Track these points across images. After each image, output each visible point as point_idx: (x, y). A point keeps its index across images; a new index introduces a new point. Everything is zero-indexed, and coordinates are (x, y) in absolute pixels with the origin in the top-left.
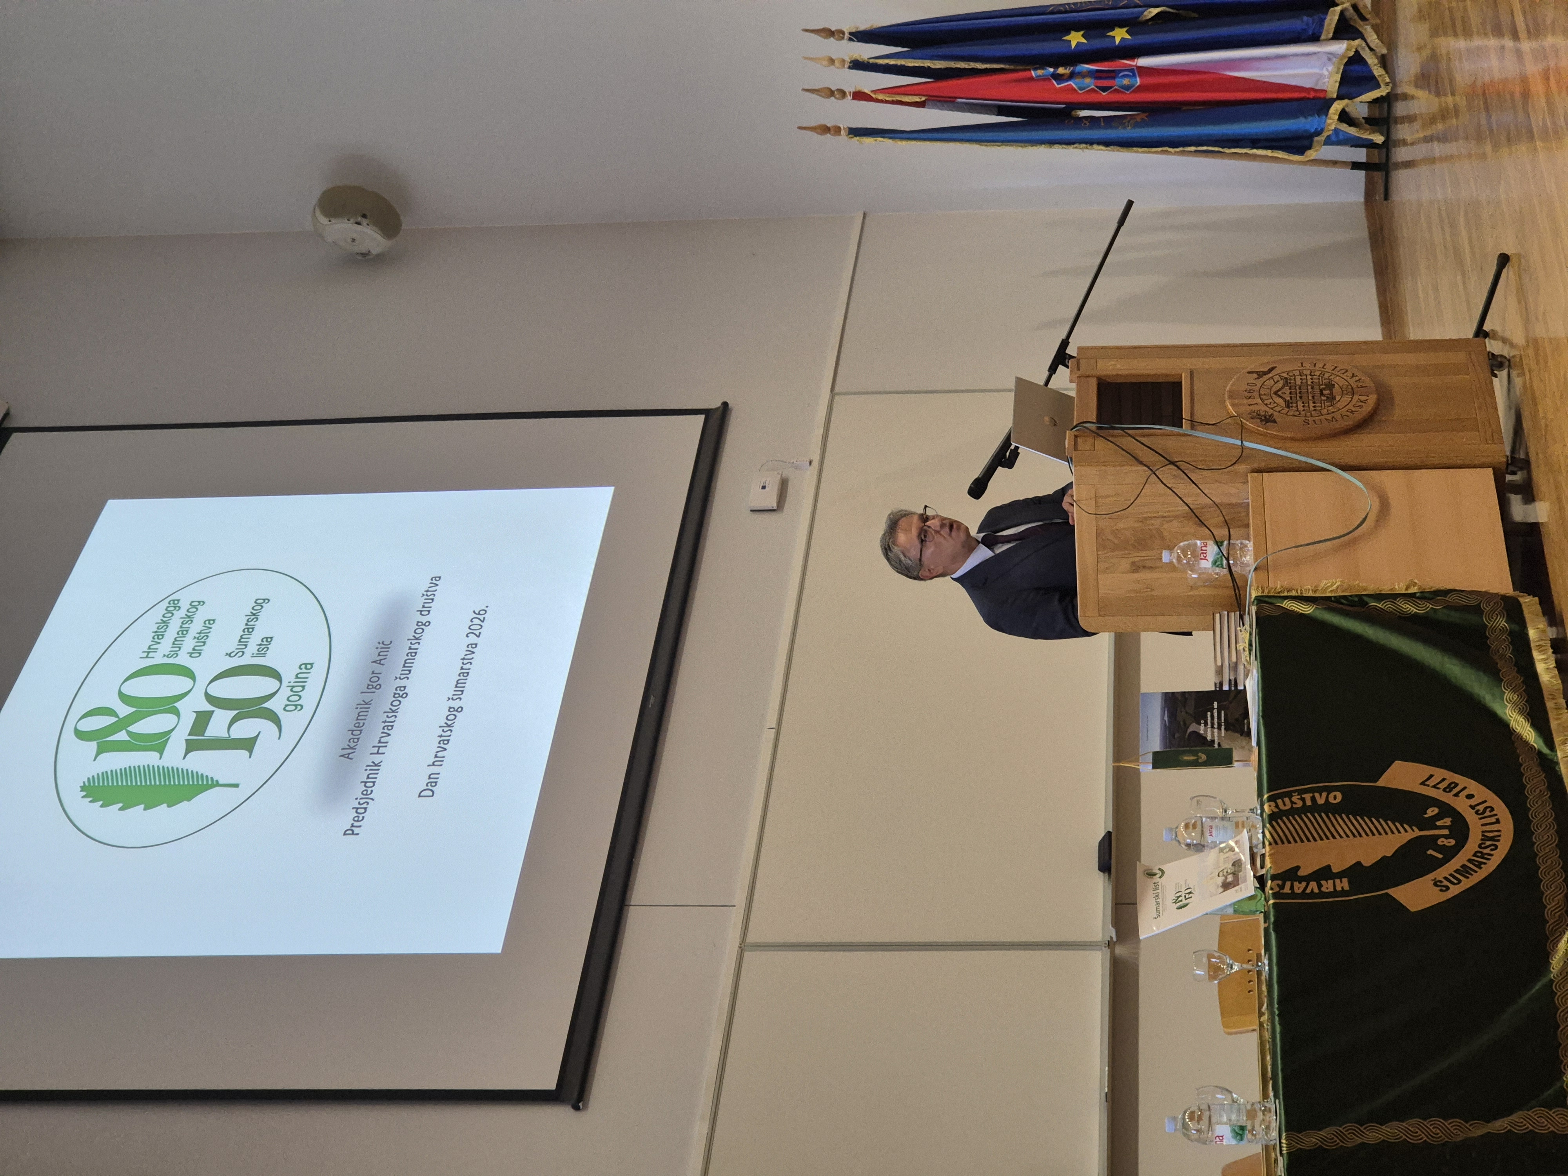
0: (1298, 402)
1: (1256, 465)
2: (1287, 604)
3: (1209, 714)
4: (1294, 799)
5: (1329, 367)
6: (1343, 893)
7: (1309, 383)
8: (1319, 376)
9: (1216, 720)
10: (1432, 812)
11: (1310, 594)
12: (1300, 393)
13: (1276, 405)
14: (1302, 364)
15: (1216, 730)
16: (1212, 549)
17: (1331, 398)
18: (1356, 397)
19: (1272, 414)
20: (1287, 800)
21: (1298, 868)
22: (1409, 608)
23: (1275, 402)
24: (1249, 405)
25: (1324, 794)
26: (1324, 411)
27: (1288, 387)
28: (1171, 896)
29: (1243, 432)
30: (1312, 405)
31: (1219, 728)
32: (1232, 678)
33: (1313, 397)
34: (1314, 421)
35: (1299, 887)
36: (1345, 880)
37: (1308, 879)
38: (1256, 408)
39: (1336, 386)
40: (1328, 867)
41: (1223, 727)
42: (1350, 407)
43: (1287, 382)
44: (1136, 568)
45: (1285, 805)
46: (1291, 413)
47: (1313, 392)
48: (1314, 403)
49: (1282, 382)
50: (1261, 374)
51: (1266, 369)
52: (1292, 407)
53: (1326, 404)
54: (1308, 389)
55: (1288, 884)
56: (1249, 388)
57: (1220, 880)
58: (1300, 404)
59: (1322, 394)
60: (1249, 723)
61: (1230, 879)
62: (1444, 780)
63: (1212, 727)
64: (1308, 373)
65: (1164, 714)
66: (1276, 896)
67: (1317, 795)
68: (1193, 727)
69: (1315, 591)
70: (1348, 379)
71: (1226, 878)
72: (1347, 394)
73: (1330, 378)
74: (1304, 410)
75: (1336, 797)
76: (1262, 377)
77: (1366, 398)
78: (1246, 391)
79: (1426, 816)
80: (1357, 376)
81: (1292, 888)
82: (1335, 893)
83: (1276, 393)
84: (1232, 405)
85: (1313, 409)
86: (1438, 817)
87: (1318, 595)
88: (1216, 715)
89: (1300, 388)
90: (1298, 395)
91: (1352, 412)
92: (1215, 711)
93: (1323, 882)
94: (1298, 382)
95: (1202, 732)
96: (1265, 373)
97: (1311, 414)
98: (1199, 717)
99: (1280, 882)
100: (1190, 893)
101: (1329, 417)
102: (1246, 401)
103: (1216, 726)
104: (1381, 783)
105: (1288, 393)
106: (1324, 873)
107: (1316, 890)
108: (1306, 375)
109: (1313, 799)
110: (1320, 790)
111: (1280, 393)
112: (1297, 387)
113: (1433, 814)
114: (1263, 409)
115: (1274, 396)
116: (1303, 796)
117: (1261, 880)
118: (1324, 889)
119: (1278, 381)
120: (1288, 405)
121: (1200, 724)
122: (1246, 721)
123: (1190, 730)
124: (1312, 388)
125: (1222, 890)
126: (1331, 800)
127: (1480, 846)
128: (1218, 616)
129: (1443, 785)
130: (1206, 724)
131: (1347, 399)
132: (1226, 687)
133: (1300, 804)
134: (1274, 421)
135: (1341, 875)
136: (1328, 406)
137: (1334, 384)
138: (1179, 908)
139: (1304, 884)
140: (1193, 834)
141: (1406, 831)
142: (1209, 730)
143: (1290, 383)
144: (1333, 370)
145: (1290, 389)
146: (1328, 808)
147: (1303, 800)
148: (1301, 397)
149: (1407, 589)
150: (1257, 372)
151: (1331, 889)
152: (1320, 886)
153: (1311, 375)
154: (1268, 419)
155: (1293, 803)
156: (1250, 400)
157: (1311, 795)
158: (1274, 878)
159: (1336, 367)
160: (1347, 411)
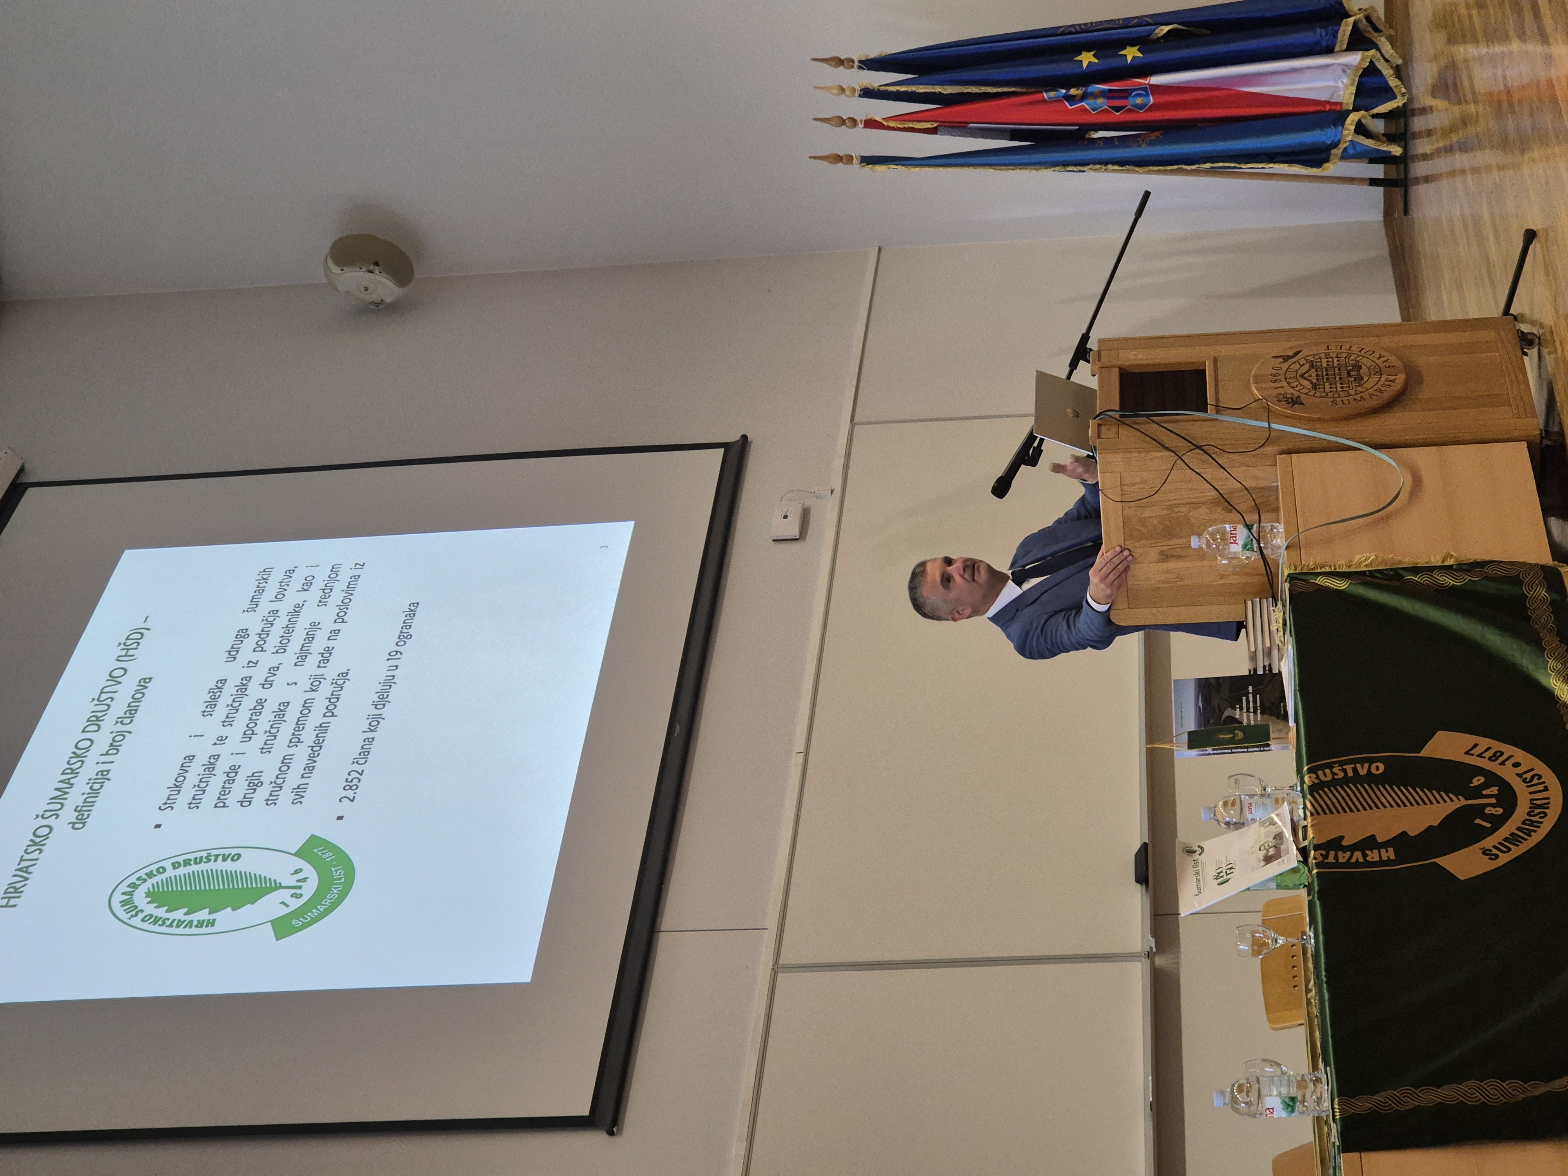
0: (1325, 384)
1: (1284, 447)
2: (1321, 581)
3: (1244, 698)
4: (1335, 770)
5: (1355, 349)
6: (1389, 862)
7: (1336, 365)
8: (1345, 358)
9: (1251, 704)
10: (1478, 781)
11: (1345, 569)
12: (1327, 375)
13: (1302, 387)
14: (1328, 347)
15: (1252, 715)
16: (1242, 533)
17: (1359, 379)
18: (1384, 377)
19: (1298, 397)
20: (1327, 771)
21: (1343, 837)
22: (1447, 580)
23: (1301, 385)
24: (1275, 388)
25: (1366, 765)
26: (1352, 392)
27: (1314, 370)
28: (1211, 871)
29: (1269, 414)
30: (1339, 385)
31: (1255, 712)
32: (1267, 664)
33: (1340, 378)
34: (1342, 401)
35: (1343, 857)
36: (1391, 850)
37: (1353, 848)
38: (1282, 391)
39: (1364, 367)
40: (1373, 837)
41: (1259, 711)
42: (1379, 386)
43: (1313, 364)
44: (1165, 557)
45: (1326, 776)
46: (1318, 394)
47: (1340, 374)
48: (1341, 384)
49: (1307, 366)
50: (1286, 358)
51: (1291, 354)
52: (1319, 388)
53: (1354, 385)
54: (1334, 371)
55: (1332, 853)
56: (1274, 372)
57: (1261, 854)
58: (1327, 385)
59: (1349, 375)
60: (1285, 706)
61: (1272, 852)
62: (1489, 748)
63: (1248, 711)
64: (1334, 355)
65: (1198, 699)
66: (1318, 865)
67: (1359, 766)
68: (1228, 712)
69: (1349, 566)
70: (1375, 360)
71: (1268, 851)
72: (1375, 374)
73: (1357, 359)
74: (1331, 392)
75: (1379, 768)
76: (1287, 361)
77: (1395, 377)
78: (1271, 375)
79: (1472, 785)
80: (1384, 356)
81: (1336, 857)
82: (1381, 863)
83: (1302, 376)
84: (1257, 389)
85: (1339, 389)
86: (1485, 786)
87: (1352, 570)
88: (1251, 699)
89: (1326, 370)
90: (1325, 377)
91: (1380, 391)
92: (1250, 695)
93: (1368, 852)
94: (1325, 365)
95: (1237, 716)
96: (1290, 357)
97: (1339, 394)
98: (1235, 701)
99: (1324, 852)
100: (1231, 868)
101: (1358, 397)
102: (1273, 385)
103: (1252, 710)
104: (1424, 753)
105: (1314, 375)
106: (1369, 843)
107: (1361, 860)
108: (1333, 358)
109: (1355, 770)
110: (1362, 761)
111: (1306, 375)
112: (1324, 370)
113: (1479, 783)
114: (1290, 392)
115: (1300, 378)
116: (1344, 767)
117: (1303, 852)
118: (1369, 859)
119: (1304, 364)
120: (1315, 387)
121: (1235, 709)
122: (1282, 704)
123: (1225, 715)
124: (1339, 370)
125: (1264, 863)
126: (1373, 770)
127: (1529, 814)
128: (1249, 603)
129: (1488, 754)
130: (1241, 709)
131: (1375, 379)
132: (1260, 672)
133: (1341, 775)
134: (1302, 404)
135: (1386, 845)
136: (1357, 387)
137: (1361, 366)
138: (1219, 884)
139: (1348, 854)
140: (1232, 812)
141: (1452, 800)
142: (1245, 714)
143: (1316, 365)
144: (1360, 351)
145: (1316, 371)
146: (1370, 778)
147: (1345, 771)
148: (1327, 379)
149: (1443, 562)
150: (1283, 356)
151: (1377, 859)
152: (1365, 856)
153: (1337, 357)
154: (1294, 402)
155: (1334, 774)
156: (1276, 383)
157: (1353, 766)
158: (1317, 848)
159: (1363, 349)
160: (1376, 390)
